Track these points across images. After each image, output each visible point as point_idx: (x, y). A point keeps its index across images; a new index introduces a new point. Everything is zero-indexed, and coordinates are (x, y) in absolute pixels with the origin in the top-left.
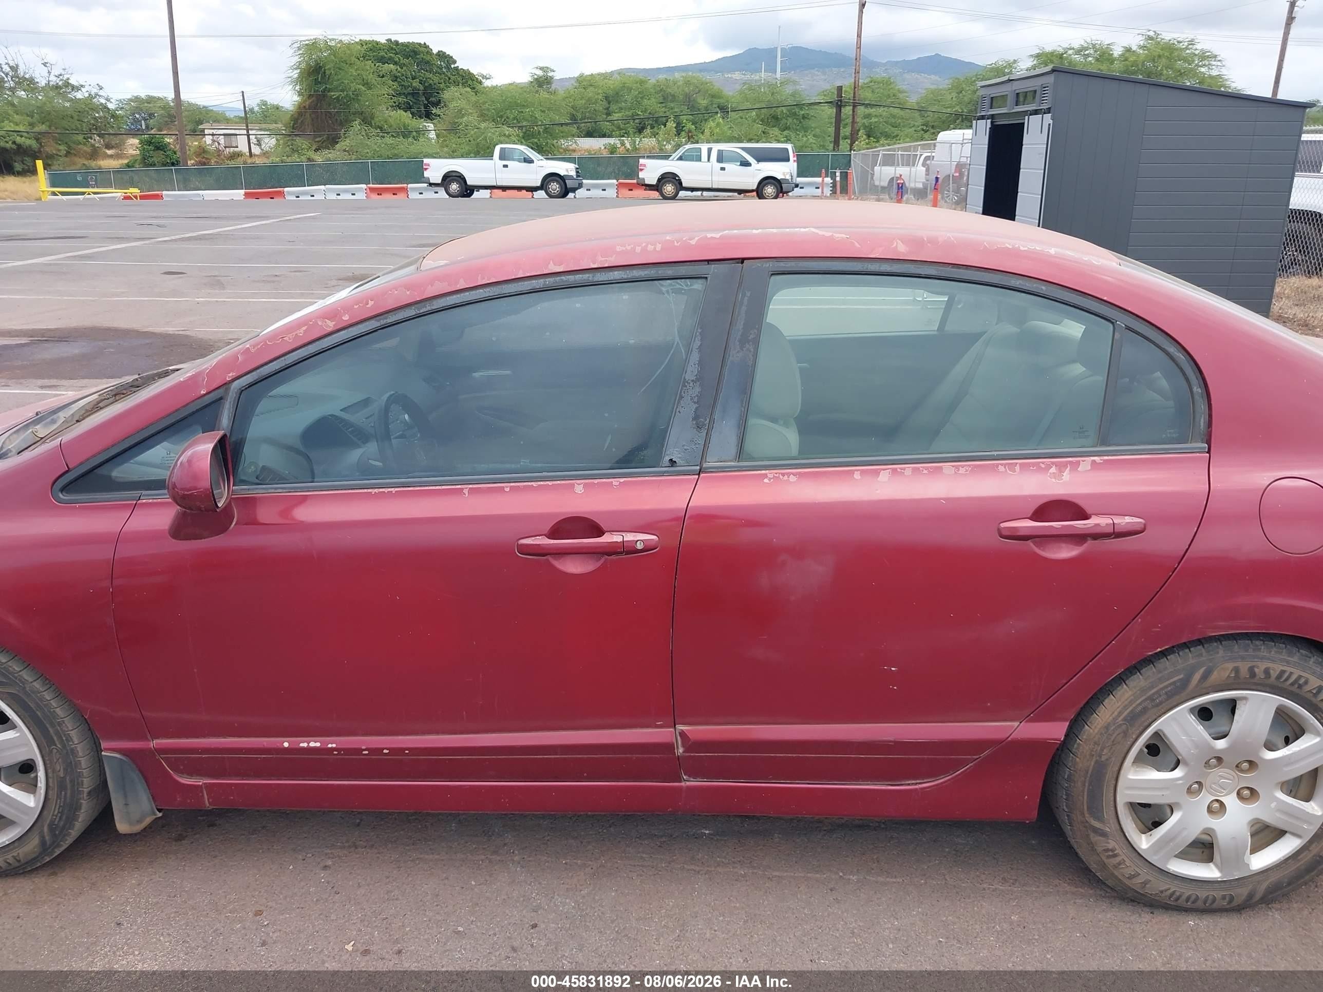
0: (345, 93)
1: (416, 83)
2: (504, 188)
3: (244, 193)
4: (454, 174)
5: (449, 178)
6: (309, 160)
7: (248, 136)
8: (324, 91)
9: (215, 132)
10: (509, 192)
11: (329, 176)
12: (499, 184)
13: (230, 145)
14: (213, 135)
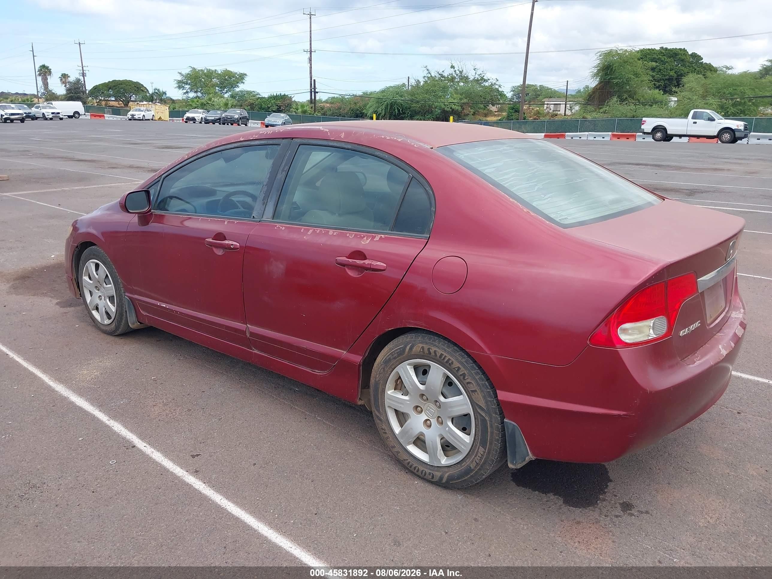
0: (622, 80)
1: (672, 73)
2: (698, 137)
3: (544, 135)
4: (660, 127)
5: (656, 129)
6: (583, 118)
7: (566, 104)
8: (609, 79)
9: (549, 103)
10: (701, 139)
11: (594, 126)
12: (688, 133)
13: (556, 110)
14: (548, 104)
